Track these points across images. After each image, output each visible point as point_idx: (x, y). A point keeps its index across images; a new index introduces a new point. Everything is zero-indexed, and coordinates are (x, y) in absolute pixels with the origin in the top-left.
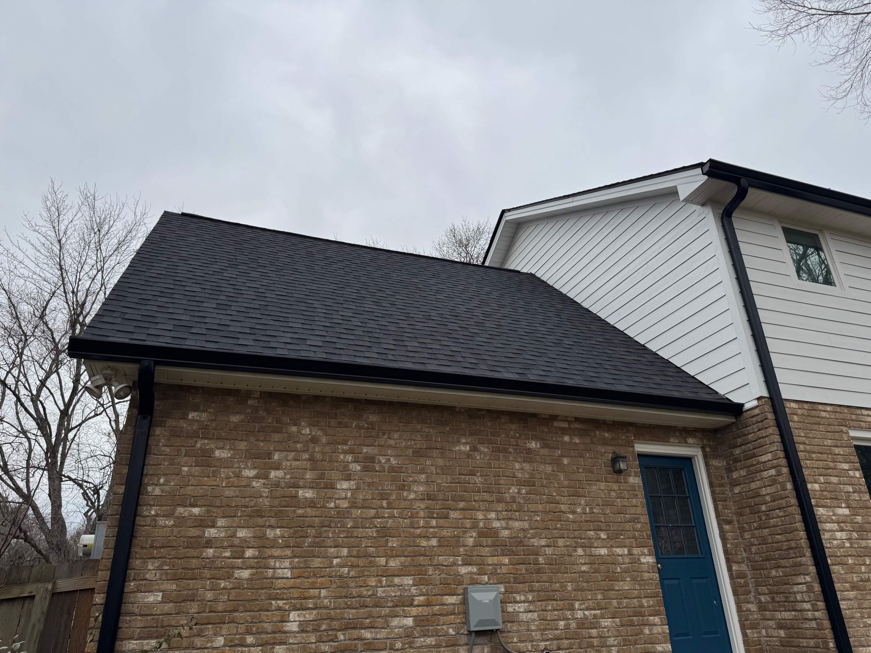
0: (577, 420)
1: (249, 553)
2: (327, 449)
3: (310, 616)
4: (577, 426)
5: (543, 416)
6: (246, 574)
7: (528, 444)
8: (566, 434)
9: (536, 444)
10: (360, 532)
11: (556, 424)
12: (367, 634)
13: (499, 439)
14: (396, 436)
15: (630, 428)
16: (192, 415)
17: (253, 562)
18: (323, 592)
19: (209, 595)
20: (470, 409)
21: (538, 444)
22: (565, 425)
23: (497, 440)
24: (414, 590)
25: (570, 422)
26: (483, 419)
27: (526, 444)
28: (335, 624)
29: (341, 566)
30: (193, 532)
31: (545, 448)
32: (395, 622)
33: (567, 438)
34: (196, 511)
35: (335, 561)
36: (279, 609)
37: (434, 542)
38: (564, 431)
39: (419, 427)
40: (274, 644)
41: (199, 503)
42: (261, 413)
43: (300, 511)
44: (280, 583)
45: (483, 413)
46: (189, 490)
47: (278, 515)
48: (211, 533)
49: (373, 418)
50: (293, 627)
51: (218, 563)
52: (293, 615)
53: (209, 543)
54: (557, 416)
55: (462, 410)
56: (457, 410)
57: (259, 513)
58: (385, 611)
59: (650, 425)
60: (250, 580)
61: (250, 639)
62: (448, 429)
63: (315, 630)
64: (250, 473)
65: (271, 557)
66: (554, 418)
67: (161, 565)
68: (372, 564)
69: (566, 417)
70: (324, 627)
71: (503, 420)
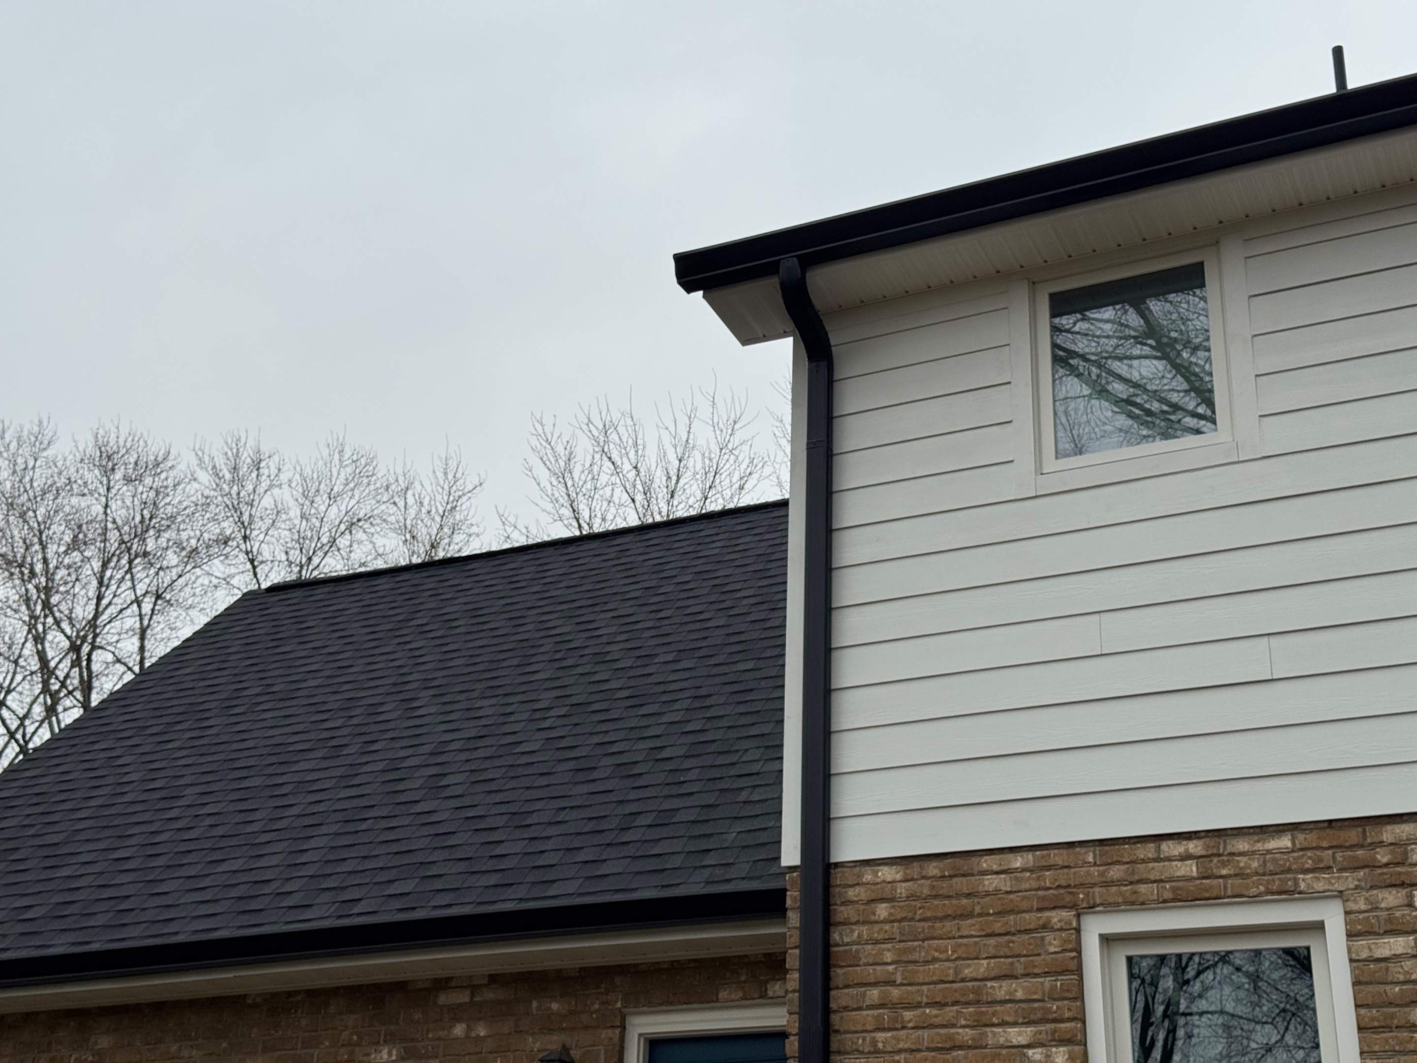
0: (494, 979)
4: (489, 995)
5: (420, 985)
7: (373, 1056)
8: (459, 1020)
9: (390, 1054)
11: (443, 999)
13: (316, 1052)
15: (618, 980)
20: (274, 995)
21: (394, 1052)
22: (464, 997)
25: (474, 989)
26: (296, 1011)
27: (368, 1055)
31: (408, 1058)
33: (459, 1030)
38: (456, 1013)
45: (299, 998)
54: (448, 979)
55: (259, 1000)
56: (249, 1001)
59: (672, 962)
66: (442, 984)
69: (470, 977)
71: (332, 1009)
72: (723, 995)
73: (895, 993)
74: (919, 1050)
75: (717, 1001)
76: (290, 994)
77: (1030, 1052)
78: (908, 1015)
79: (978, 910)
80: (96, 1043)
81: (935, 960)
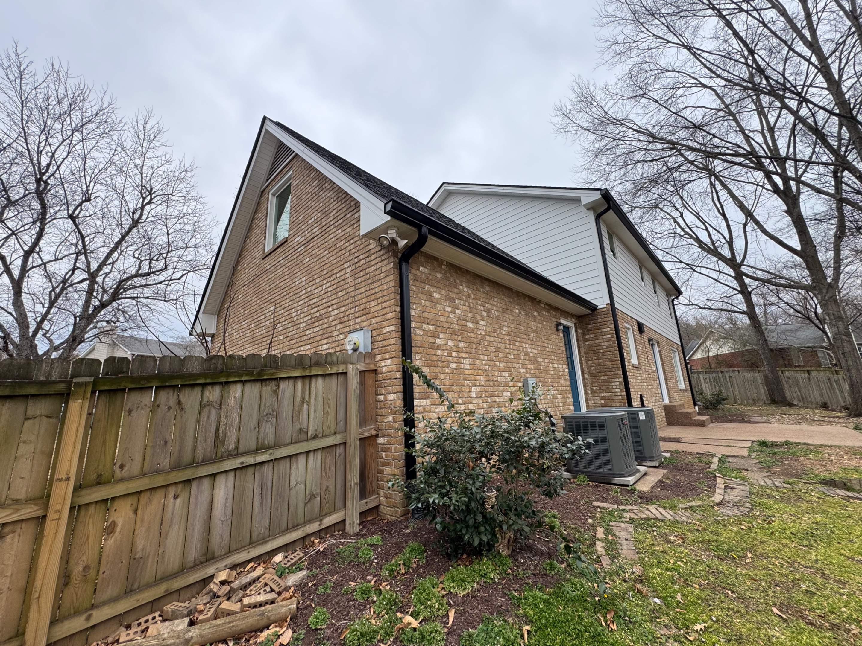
1: (454, 354)
2: (474, 302)
3: (479, 389)
4: (546, 307)
5: (538, 300)
6: (454, 366)
8: (544, 310)
10: (490, 348)
11: (541, 305)
12: (497, 399)
14: (496, 300)
16: (421, 269)
17: (455, 359)
18: (482, 378)
19: (442, 376)
22: (543, 306)
24: (509, 379)
28: (487, 394)
29: (486, 365)
30: (431, 340)
32: (505, 394)
33: (544, 312)
34: (431, 327)
35: (484, 362)
36: (468, 385)
37: (512, 356)
40: (468, 403)
41: (431, 323)
42: (448, 275)
43: (469, 334)
44: (467, 372)
46: (426, 315)
47: (462, 335)
48: (438, 341)
50: (473, 395)
51: (443, 359)
52: (473, 389)
53: (438, 347)
54: (541, 301)
57: (454, 333)
58: (501, 389)
60: (456, 369)
61: (460, 401)
62: (511, 300)
63: (481, 397)
64: (448, 309)
65: (462, 357)
67: (421, 357)
68: (495, 365)
69: (544, 302)
70: (484, 395)
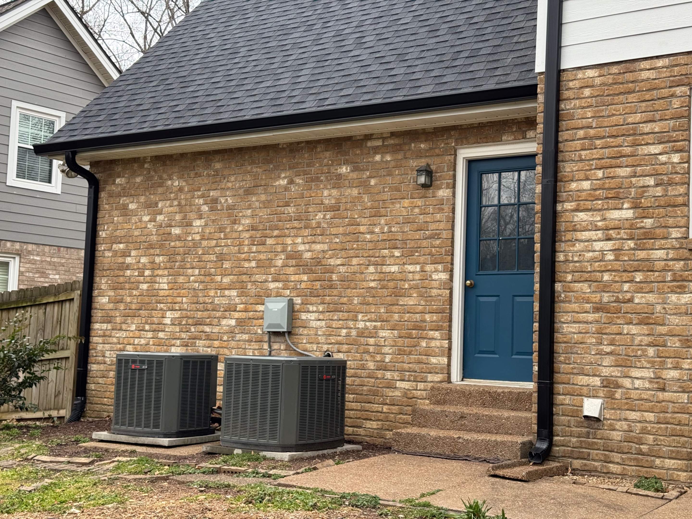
0: (393, 134)
1: (147, 273)
2: (189, 196)
3: (177, 314)
4: (392, 142)
5: (358, 138)
6: (145, 286)
7: (339, 170)
8: (378, 153)
9: (346, 169)
10: (206, 258)
11: (369, 144)
12: (207, 329)
13: (313, 169)
14: (233, 179)
15: (452, 133)
16: (118, 181)
17: (148, 279)
18: (185, 300)
19: (128, 299)
20: (291, 144)
21: (349, 168)
22: (379, 143)
23: (311, 170)
24: (237, 300)
25: (384, 139)
26: (302, 151)
27: (337, 170)
28: (190, 321)
29: (195, 282)
30: (120, 260)
31: (355, 171)
32: (224, 322)
33: (378, 158)
34: (121, 246)
35: (192, 278)
36: (161, 309)
37: (253, 264)
38: (376, 150)
39: (249, 168)
40: (159, 331)
41: (123, 241)
42: (152, 173)
43: (172, 244)
44: (161, 293)
45: (302, 145)
46: (118, 233)
47: (161, 246)
48: (129, 260)
49: (218, 166)
50: (167, 321)
51: (132, 280)
52: (168, 314)
53: (128, 267)
54: (372, 135)
55: (285, 146)
56: (281, 147)
57: (151, 246)
58: (218, 314)
59: (479, 123)
60: (148, 290)
61: (147, 327)
62: (271, 166)
63: (180, 324)
64: (146, 218)
65: (158, 275)
66: (369, 137)
67: (107, 281)
68: (212, 281)
69: (382, 133)
70: (184, 322)
71: (319, 150)
72: (504, 138)
73: (592, 132)
74: (603, 159)
75: (501, 141)
76: (298, 143)
77: (660, 157)
78: (598, 142)
79: (637, 89)
80: (214, 166)
81: (613, 115)
